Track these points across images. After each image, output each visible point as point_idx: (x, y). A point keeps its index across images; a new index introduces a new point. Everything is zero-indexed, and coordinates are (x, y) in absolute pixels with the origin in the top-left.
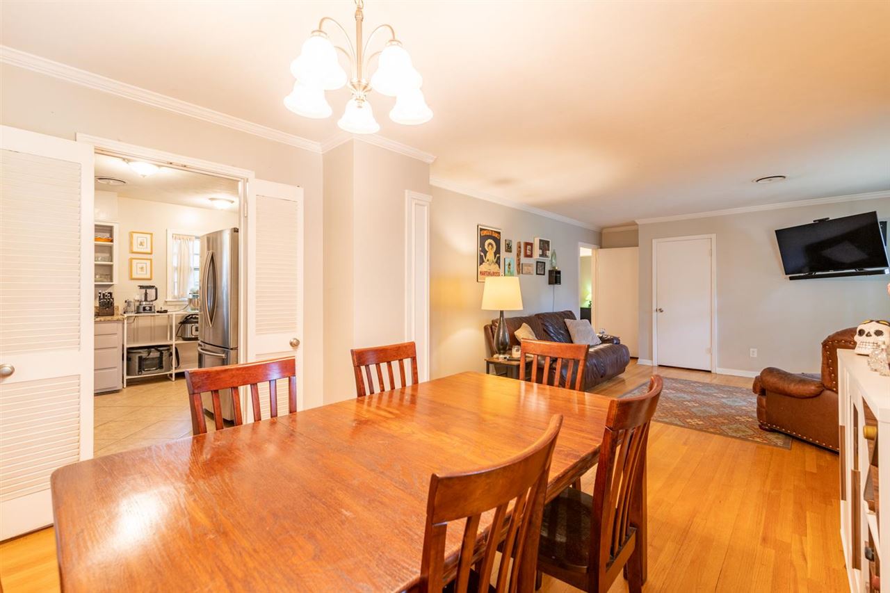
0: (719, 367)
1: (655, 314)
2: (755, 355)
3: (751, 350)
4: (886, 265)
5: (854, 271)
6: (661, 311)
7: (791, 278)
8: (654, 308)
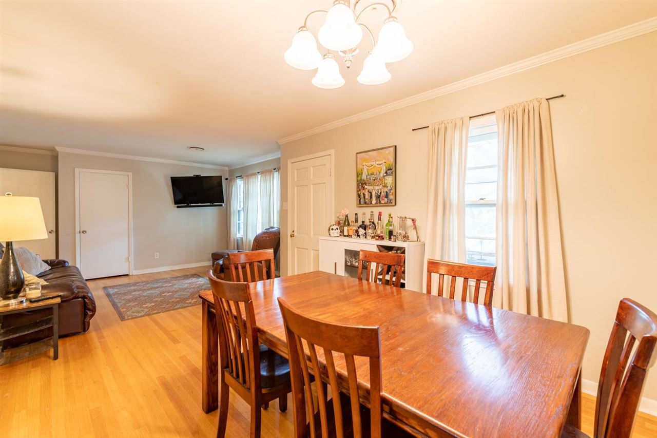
0: (135, 269)
1: (78, 236)
2: (158, 257)
3: (156, 253)
4: (223, 202)
5: (209, 204)
6: (84, 232)
7: (178, 207)
8: (77, 230)
